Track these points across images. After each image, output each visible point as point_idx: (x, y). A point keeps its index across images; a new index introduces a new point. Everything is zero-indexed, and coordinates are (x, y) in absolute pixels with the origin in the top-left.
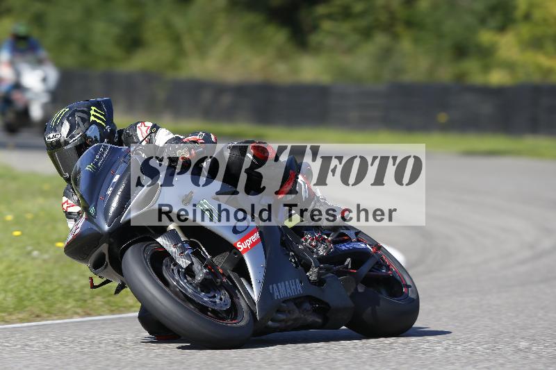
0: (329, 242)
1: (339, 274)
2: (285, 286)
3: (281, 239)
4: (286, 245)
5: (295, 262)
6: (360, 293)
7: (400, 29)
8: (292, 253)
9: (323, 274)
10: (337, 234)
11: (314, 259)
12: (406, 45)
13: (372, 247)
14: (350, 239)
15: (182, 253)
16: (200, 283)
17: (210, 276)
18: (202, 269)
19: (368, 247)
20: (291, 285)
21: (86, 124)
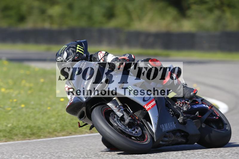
0: (188, 104)
1: (193, 119)
2: (168, 125)
3: (166, 103)
4: (168, 106)
5: (172, 114)
6: (203, 128)
7: (225, 8)
8: (170, 110)
9: (186, 119)
10: (192, 100)
11: (181, 112)
12: (228, 15)
13: (209, 107)
14: (199, 103)
15: (119, 110)
16: (127, 124)
17: (132, 121)
18: (128, 118)
19: (207, 106)
20: (170, 124)
21: (75, 54)
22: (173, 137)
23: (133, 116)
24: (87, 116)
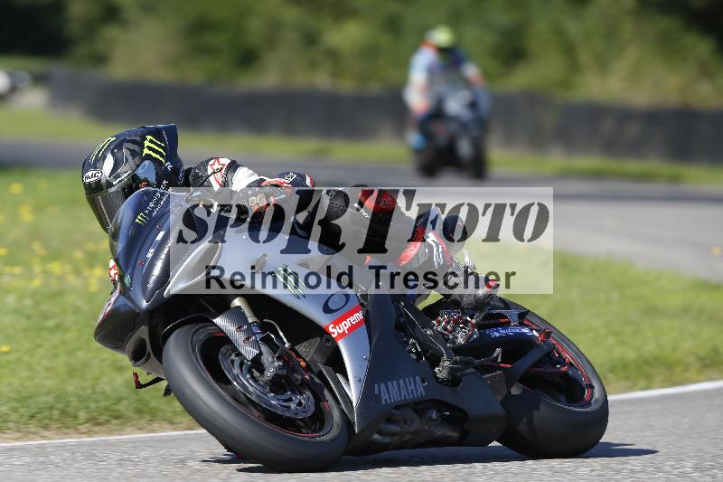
0: (473, 325)
1: (484, 370)
2: (399, 386)
4: (403, 328)
5: (417, 353)
6: (514, 396)
8: (411, 341)
9: (458, 370)
10: (484, 315)
11: (446, 349)
13: (540, 334)
14: (510, 322)
15: (248, 339)
16: (270, 381)
17: (285, 372)
18: (273, 362)
19: (535, 332)
20: (408, 384)
21: (137, 159)
22: (417, 422)
23: (290, 357)
24: (154, 354)
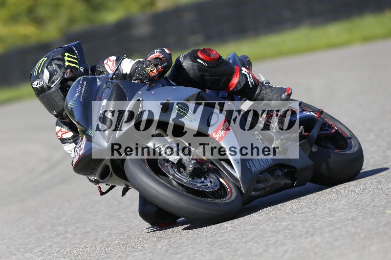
6: (314, 152)
13: (315, 114)
16: (192, 173)
17: (199, 166)
19: (312, 113)
21: (63, 70)
22: (272, 179)
24: (115, 173)
